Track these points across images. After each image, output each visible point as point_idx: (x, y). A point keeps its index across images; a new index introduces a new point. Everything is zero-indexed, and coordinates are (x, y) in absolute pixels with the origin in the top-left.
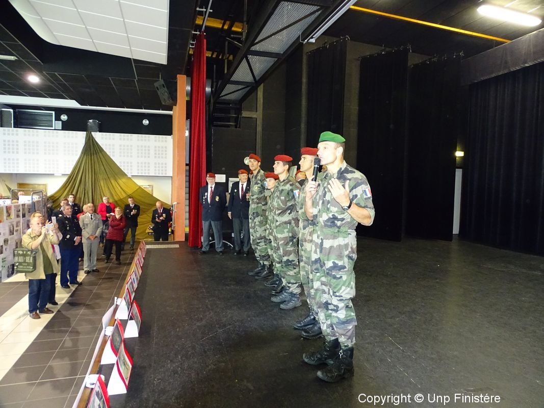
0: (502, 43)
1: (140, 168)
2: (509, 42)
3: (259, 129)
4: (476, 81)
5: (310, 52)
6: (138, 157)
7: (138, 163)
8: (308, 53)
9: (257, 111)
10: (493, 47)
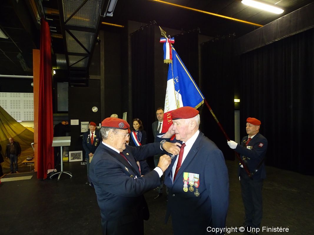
0: (259, 27)
1: (26, 116)
2: (263, 26)
3: (102, 87)
4: (245, 53)
5: (132, 33)
6: (25, 108)
7: (25, 112)
8: (131, 34)
9: (100, 75)
10: (254, 30)
